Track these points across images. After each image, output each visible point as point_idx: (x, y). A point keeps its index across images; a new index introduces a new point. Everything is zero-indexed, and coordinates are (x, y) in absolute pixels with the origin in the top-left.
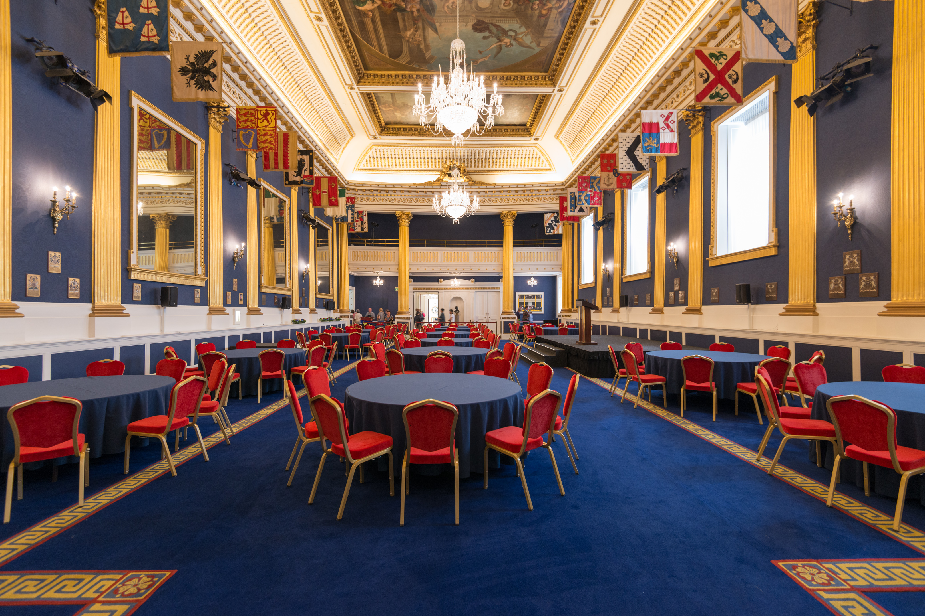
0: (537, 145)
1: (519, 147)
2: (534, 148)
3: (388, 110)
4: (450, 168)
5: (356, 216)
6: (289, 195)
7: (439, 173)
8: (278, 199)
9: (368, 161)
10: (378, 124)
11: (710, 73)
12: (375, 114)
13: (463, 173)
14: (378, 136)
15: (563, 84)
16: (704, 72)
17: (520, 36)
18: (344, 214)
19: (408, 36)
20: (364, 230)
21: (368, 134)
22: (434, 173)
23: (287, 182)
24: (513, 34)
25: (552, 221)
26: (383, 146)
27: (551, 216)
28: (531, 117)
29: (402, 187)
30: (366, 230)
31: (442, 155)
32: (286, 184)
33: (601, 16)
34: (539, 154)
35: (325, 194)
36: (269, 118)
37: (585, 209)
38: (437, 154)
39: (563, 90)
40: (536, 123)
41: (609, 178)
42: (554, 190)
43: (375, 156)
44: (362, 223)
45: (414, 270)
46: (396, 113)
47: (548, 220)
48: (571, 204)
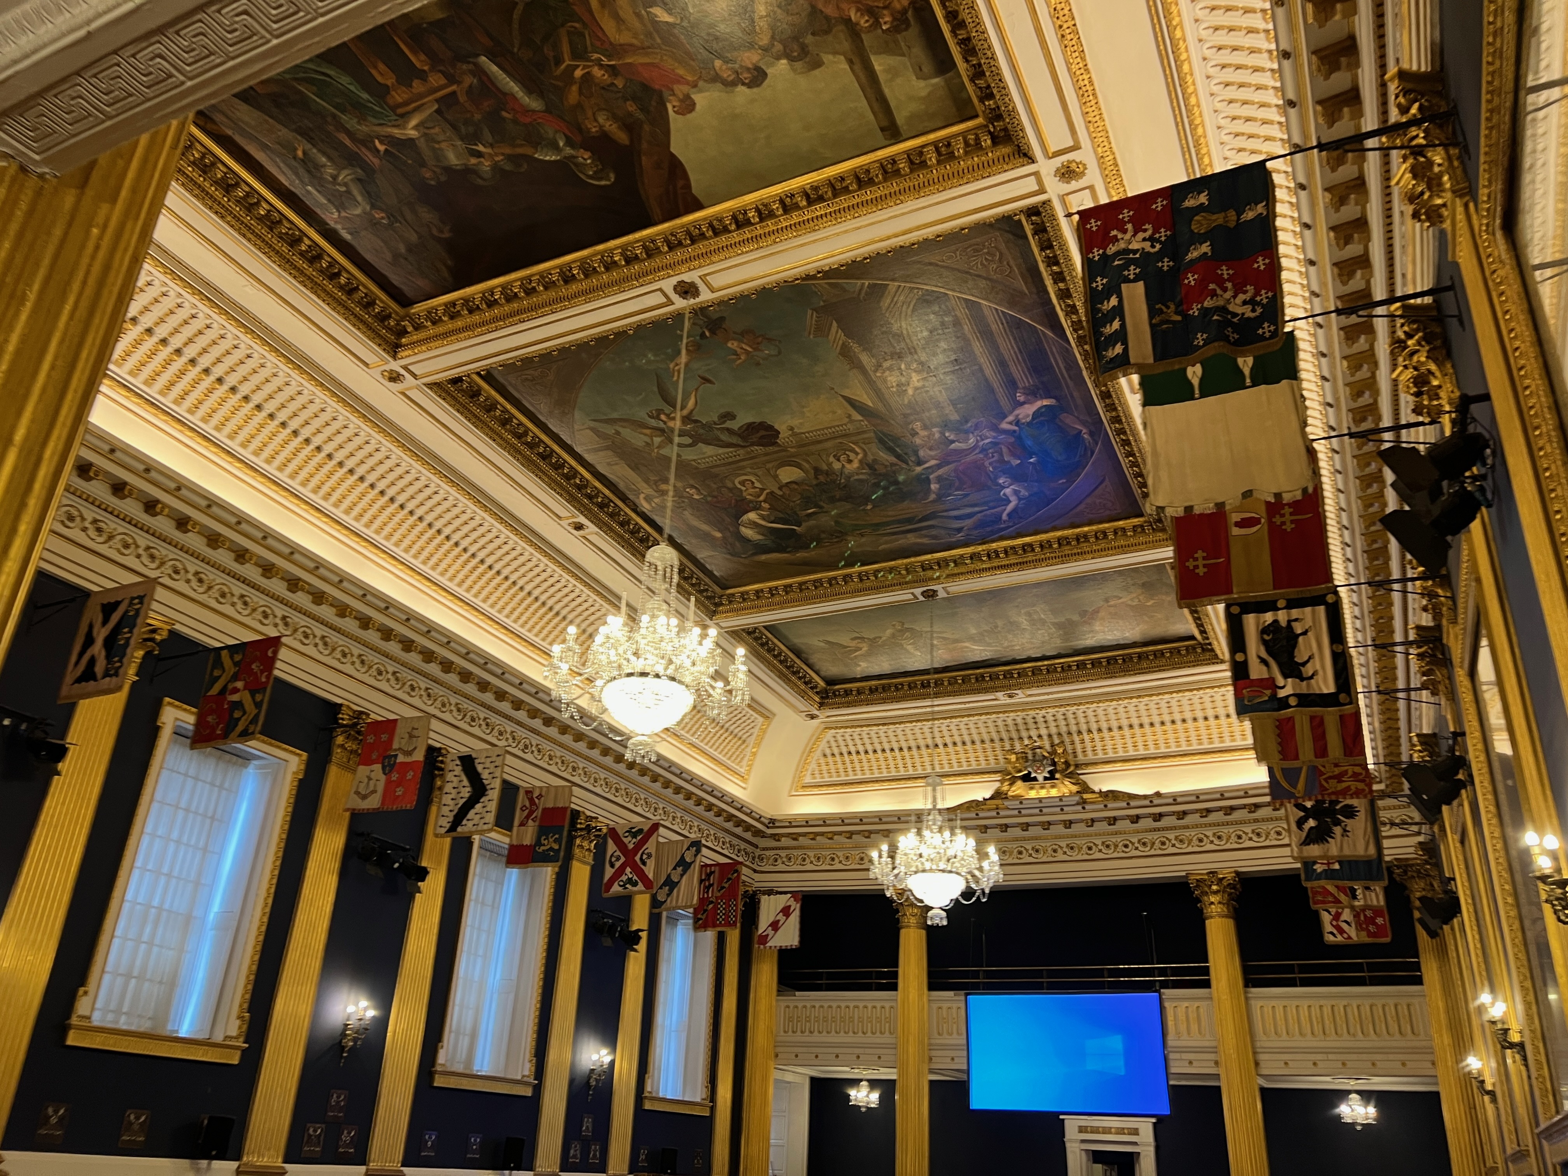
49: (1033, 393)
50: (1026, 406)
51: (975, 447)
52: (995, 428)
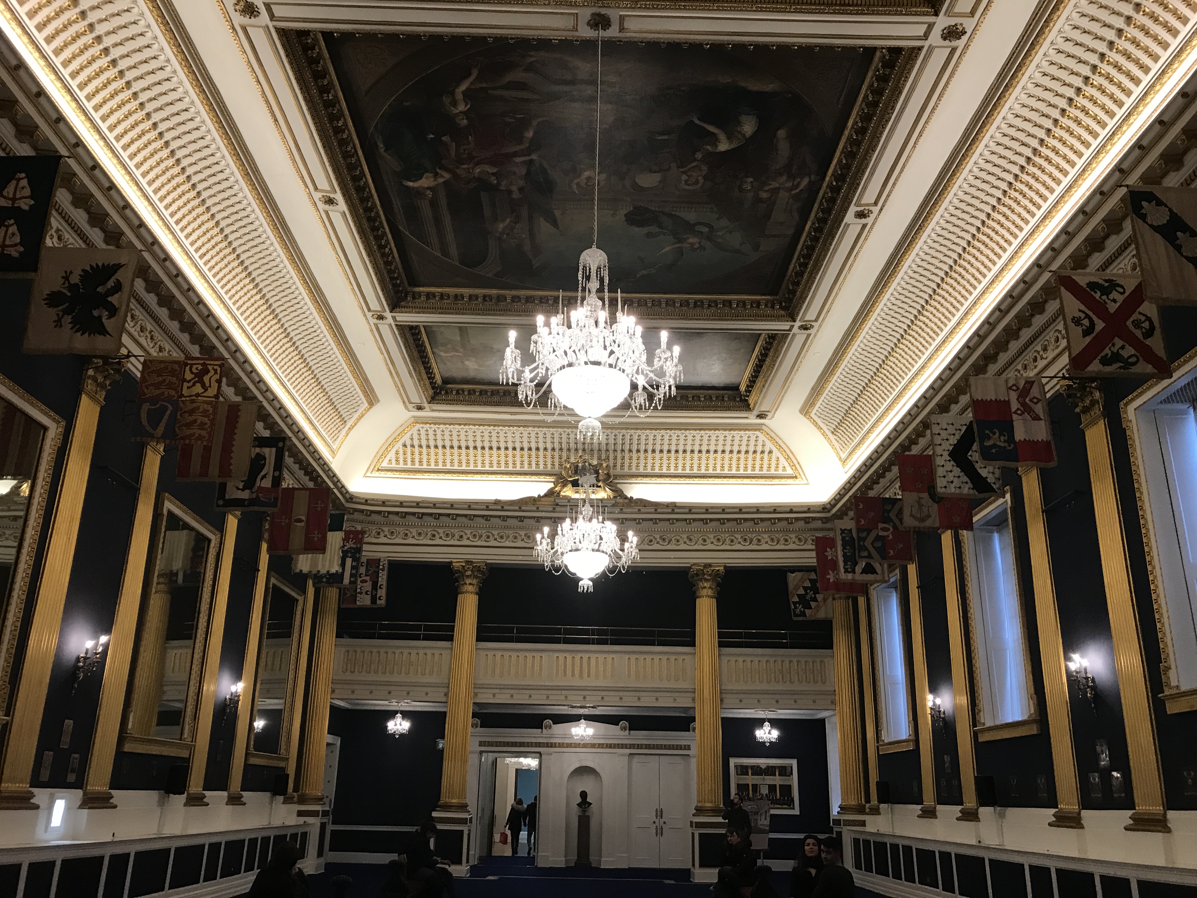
0: (764, 427)
1: (725, 430)
2: (757, 433)
3: (452, 357)
4: (576, 470)
5: (362, 570)
6: (220, 527)
7: (552, 479)
8: (194, 533)
9: (401, 452)
10: (427, 382)
11: (1094, 318)
12: (423, 363)
13: (604, 481)
14: (426, 405)
15: (811, 315)
16: (1083, 316)
17: (720, 234)
18: (335, 568)
19: (500, 230)
20: (378, 602)
21: (406, 401)
22: (542, 478)
23: (221, 502)
24: (705, 230)
25: (805, 589)
26: (435, 424)
27: (802, 580)
28: (747, 374)
29: (470, 508)
30: (382, 602)
31: (561, 443)
32: (218, 506)
33: (876, 203)
34: (769, 445)
35: (299, 524)
36: (206, 379)
37: (877, 567)
38: (549, 440)
39: (812, 327)
40: (758, 384)
41: (920, 505)
42: (807, 520)
43: (416, 443)
44: (375, 586)
45: (486, 697)
46: (467, 363)
47: (797, 588)
48: (844, 555)
49: (419, 193)
50: (426, 186)
51: (478, 164)
52: (455, 176)
